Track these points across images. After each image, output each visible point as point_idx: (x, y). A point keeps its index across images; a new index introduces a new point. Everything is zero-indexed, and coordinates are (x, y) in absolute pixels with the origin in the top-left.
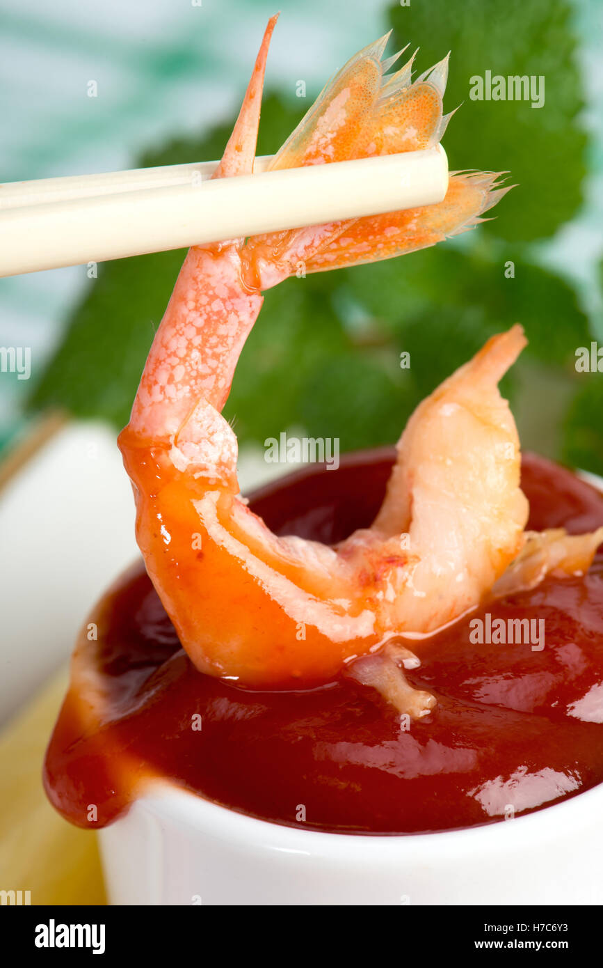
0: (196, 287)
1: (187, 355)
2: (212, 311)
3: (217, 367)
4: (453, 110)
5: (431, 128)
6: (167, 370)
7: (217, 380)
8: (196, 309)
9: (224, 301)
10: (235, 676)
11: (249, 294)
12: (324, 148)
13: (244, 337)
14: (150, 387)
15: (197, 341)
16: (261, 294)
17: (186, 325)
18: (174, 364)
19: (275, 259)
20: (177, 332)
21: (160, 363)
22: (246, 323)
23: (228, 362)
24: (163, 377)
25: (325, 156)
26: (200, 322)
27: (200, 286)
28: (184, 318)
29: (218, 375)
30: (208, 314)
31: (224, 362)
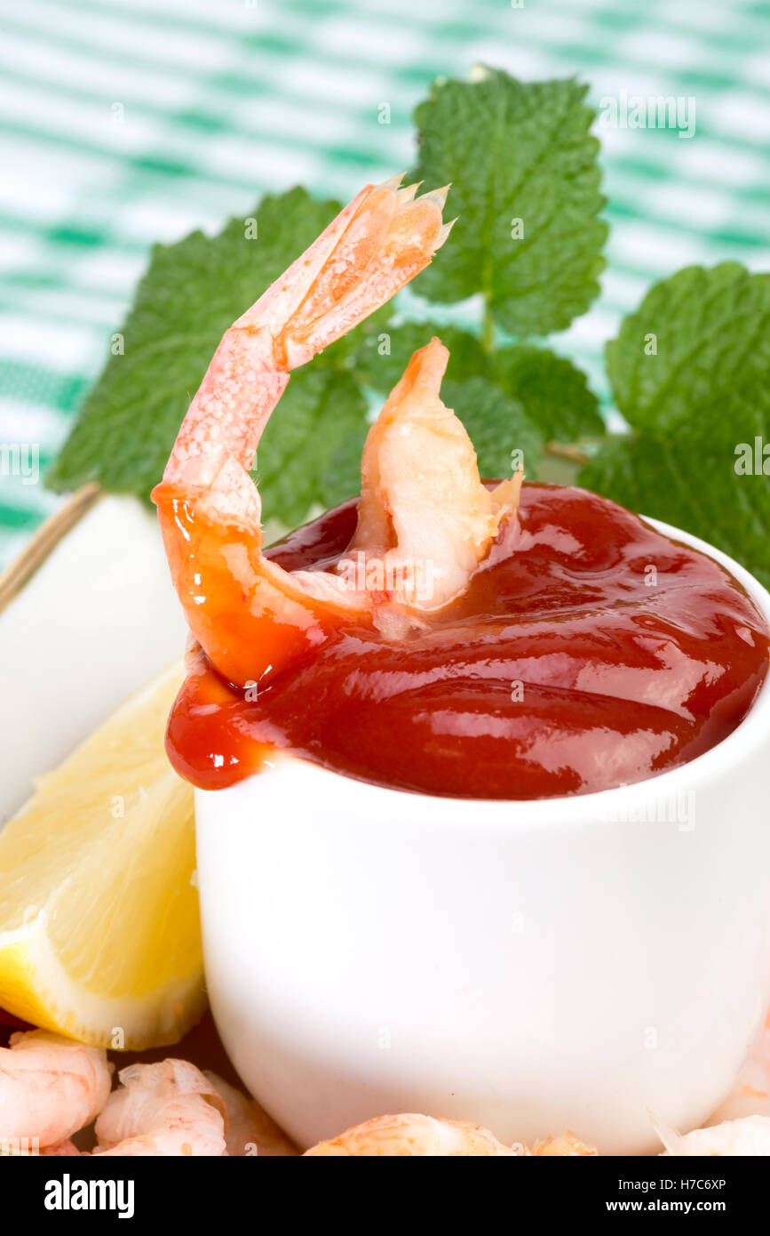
0: (232, 359)
1: (222, 417)
2: (246, 381)
3: (247, 432)
4: (452, 220)
5: (433, 235)
6: (203, 429)
7: (246, 446)
8: (233, 377)
9: (257, 373)
10: (267, 667)
11: (278, 370)
12: (347, 256)
13: (270, 410)
14: (187, 445)
15: (232, 405)
16: (288, 372)
17: (223, 391)
18: (210, 423)
19: (302, 340)
20: (215, 397)
21: (197, 423)
22: (274, 397)
23: (256, 430)
24: (199, 435)
25: (347, 261)
26: (235, 389)
27: (237, 358)
28: (222, 384)
29: (247, 440)
30: (243, 383)
31: (253, 429)
